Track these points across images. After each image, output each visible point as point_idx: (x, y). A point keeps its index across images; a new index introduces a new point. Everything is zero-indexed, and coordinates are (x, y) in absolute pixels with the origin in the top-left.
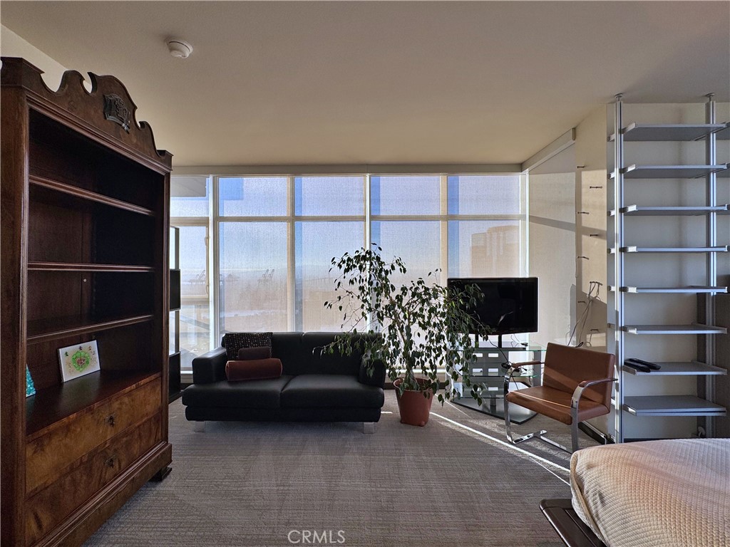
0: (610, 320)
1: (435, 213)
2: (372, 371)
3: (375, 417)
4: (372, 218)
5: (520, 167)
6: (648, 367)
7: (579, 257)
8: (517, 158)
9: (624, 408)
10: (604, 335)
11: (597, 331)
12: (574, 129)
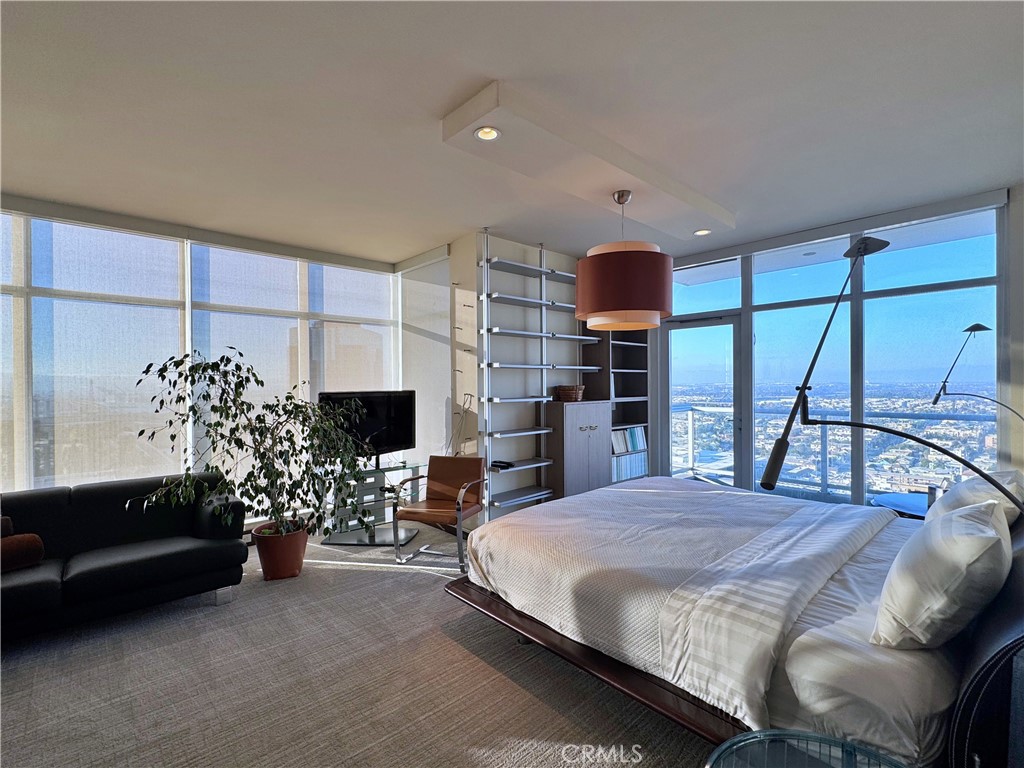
0: (481, 428)
1: (292, 308)
2: (230, 518)
3: (236, 578)
4: (194, 305)
5: (393, 267)
6: (508, 465)
7: (454, 370)
8: (391, 258)
9: (491, 504)
10: (475, 442)
11: (470, 439)
12: (449, 245)
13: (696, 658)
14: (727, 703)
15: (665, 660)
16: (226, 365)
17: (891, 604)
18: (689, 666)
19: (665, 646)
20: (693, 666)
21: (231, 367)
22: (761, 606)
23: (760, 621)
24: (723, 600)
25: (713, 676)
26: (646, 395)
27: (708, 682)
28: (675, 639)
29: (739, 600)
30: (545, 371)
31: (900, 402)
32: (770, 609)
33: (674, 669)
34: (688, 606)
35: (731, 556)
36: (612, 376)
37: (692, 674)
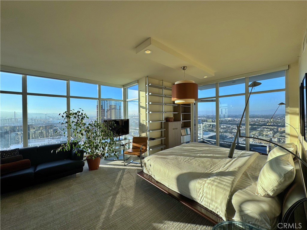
0: (146, 129)
2: (80, 154)
3: (81, 170)
5: (123, 86)
6: (153, 139)
9: (149, 149)
10: (145, 133)
12: (138, 80)
13: (206, 197)
14: (215, 210)
15: (198, 197)
16: (79, 113)
17: (261, 184)
18: (204, 199)
19: (198, 193)
20: (205, 199)
21: (80, 114)
22: (224, 183)
23: (224, 188)
24: (214, 181)
25: (211, 203)
26: (190, 120)
27: (210, 204)
28: (200, 191)
29: (218, 181)
30: (163, 114)
31: (256, 119)
32: (227, 184)
33: (200, 200)
34: (204, 182)
35: (215, 167)
36: (181, 115)
37: (205, 202)
